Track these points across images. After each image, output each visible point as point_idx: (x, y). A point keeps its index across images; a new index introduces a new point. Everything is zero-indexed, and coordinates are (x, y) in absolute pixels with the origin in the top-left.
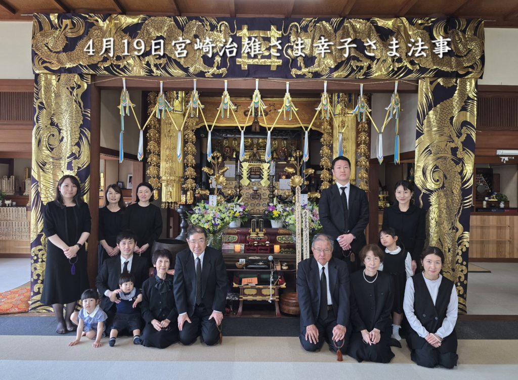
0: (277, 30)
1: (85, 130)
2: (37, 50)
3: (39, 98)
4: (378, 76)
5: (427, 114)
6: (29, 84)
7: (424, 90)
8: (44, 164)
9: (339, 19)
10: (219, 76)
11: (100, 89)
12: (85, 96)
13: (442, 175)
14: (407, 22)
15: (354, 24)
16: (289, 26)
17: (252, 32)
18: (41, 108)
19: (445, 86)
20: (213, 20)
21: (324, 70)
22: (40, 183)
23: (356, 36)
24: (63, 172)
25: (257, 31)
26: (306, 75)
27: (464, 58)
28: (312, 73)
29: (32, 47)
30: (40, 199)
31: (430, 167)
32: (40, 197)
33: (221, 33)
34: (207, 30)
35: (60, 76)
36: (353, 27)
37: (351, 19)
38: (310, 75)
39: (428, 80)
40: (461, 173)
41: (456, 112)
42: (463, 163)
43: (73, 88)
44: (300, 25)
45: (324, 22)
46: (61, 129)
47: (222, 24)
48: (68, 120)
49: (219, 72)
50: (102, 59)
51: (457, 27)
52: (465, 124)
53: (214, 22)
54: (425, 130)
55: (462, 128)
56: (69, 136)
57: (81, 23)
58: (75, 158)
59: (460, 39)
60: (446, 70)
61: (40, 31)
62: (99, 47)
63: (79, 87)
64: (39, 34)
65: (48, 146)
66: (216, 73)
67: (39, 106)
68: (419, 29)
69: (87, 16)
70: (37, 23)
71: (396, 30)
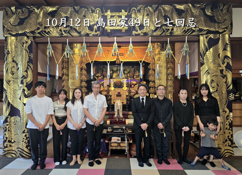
0: (125, 12)
1: (30, 64)
2: (5, 25)
3: (7, 49)
4: (177, 34)
5: (206, 53)
6: (3, 42)
8: (10, 81)
9: (156, 6)
10: (96, 36)
11: (37, 43)
12: (30, 47)
13: (216, 85)
14: (192, 6)
15: (164, 8)
16: (131, 9)
17: (112, 13)
18: (8, 53)
19: (214, 38)
20: (92, 7)
21: (149, 32)
22: (8, 91)
23: (165, 14)
24: (18, 85)
25: (115, 13)
26: (140, 34)
27: (223, 24)
28: (143, 33)
29: (3, 24)
30: (7, 99)
32: (7, 98)
33: (97, 14)
34: (90, 13)
35: (17, 37)
37: (163, 5)
38: (142, 34)
39: (205, 36)
41: (221, 51)
42: (227, 77)
43: (24, 43)
44: (136, 9)
45: (149, 7)
46: (17, 64)
47: (97, 9)
48: (21, 59)
49: (96, 33)
50: (37, 28)
51: (218, 8)
52: (226, 57)
53: (94, 9)
54: (205, 62)
55: (225, 59)
56: (22, 67)
57: (26, 11)
58: (25, 78)
59: (220, 14)
60: (212, 30)
61: (6, 16)
62: (35, 22)
63: (27, 42)
64: (6, 17)
65: (11, 73)
66: (94, 34)
67: (7, 52)
68: (198, 9)
69: (29, 7)
70: (5, 11)
71: (186, 10)
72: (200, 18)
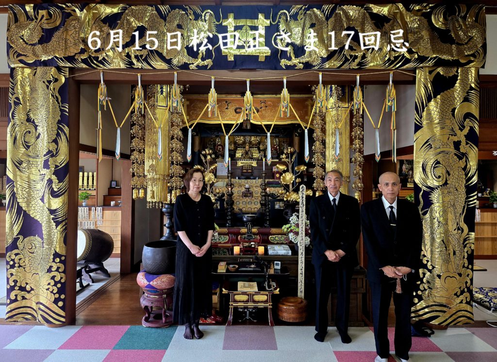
0: (265, 18)
1: (64, 126)
2: (12, 43)
3: (15, 93)
4: (373, 66)
5: (426, 106)
6: (5, 78)
7: (422, 80)
8: (21, 163)
9: (331, 6)
10: (205, 67)
11: (79, 83)
12: (62, 90)
13: (444, 172)
14: (404, 8)
15: (347, 11)
16: (277, 14)
17: (239, 21)
18: (17, 104)
19: (445, 75)
20: (197, 8)
21: (316, 60)
22: (16, 183)
23: (350, 24)
24: (39, 170)
25: (244, 20)
26: (296, 66)
27: (466, 46)
28: (303, 63)
29: (7, 40)
30: (16, 200)
31: (431, 163)
32: (16, 198)
33: (206, 22)
34: (191, 19)
35: (36, 69)
36: (346, 14)
37: (344, 6)
38: (301, 66)
39: (427, 70)
40: (465, 169)
41: (458, 103)
42: (467, 157)
43: (50, 82)
44: (289, 13)
45: (314, 9)
46: (37, 126)
47: (206, 13)
48: (44, 115)
49: (204, 64)
50: (79, 51)
51: (457, 14)
52: (468, 115)
53: (199, 11)
54: (424, 123)
55: (465, 120)
56: (46, 133)
57: (57, 14)
58: (52, 156)
59: (460, 26)
60: (446, 59)
61: (15, 23)
62: (76, 38)
63: (56, 80)
64: (14, 26)
65: (24, 145)
66: (200, 65)
67: (14, 101)
68: (417, 16)
69: (64, 6)
70: (13, 14)
71: (392, 16)
72: (420, 34)
